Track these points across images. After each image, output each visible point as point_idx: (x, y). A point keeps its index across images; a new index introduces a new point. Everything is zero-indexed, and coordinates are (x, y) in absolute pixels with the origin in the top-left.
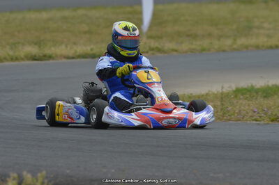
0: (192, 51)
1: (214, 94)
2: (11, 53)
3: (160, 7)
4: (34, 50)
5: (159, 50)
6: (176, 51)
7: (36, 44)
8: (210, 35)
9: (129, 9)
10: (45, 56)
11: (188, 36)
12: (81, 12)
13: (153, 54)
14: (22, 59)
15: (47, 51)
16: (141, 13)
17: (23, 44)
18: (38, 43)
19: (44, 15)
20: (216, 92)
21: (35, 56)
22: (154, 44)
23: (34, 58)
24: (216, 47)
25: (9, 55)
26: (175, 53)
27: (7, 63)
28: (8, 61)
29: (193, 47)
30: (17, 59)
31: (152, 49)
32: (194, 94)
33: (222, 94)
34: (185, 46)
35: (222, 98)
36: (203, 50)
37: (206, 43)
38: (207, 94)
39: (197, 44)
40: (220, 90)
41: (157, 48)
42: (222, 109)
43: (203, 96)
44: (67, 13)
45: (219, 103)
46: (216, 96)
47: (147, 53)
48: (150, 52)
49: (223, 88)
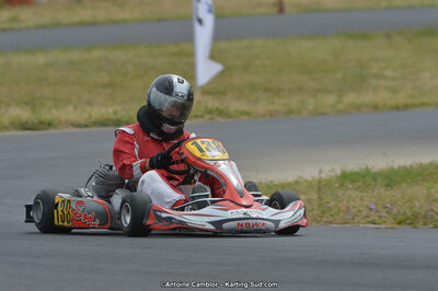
0: (273, 114)
1: (306, 181)
3: (223, 45)
4: (24, 114)
5: (221, 113)
6: (248, 114)
7: (27, 104)
8: (300, 89)
9: (173, 49)
10: (42, 123)
11: (266, 90)
12: (97, 53)
13: (212, 119)
14: (6, 128)
15: (46, 115)
16: (192, 55)
17: (8, 105)
18: (32, 103)
19: (41, 59)
20: (310, 179)
21: (26, 123)
22: (212, 103)
23: (25, 127)
24: (310, 107)
26: (245, 118)
29: (275, 107)
31: (210, 112)
32: (276, 182)
33: (319, 182)
34: (262, 107)
35: (320, 190)
36: (290, 112)
37: (294, 102)
38: (297, 182)
39: (279, 104)
40: (316, 175)
41: (218, 109)
42: (319, 206)
43: (289, 184)
44: (76, 55)
45: (315, 196)
46: (309, 185)
47: (202, 117)
48: (207, 116)
49: (321, 172)
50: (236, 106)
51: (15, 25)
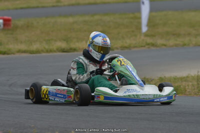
0: (176, 45)
1: (192, 76)
2: (47, 47)
3: (154, 14)
4: (63, 45)
5: (153, 45)
6: (165, 45)
7: (64, 40)
8: (189, 34)
9: (131, 15)
10: (71, 49)
11: (174, 35)
12: (97, 17)
13: (149, 48)
14: (55, 51)
15: (73, 46)
16: (140, 18)
17: (56, 41)
18: (67, 40)
19: (71, 20)
20: (193, 75)
21: (64, 49)
22: (149, 40)
23: (63, 51)
24: (194, 43)
25: (45, 48)
26: (164, 47)
27: (44, 54)
28: (44, 52)
29: (177, 42)
30: (51, 51)
31: (148, 44)
32: (178, 77)
33: (198, 76)
34: (172, 42)
35: (198, 80)
36: (184, 45)
37: (186, 40)
38: (187, 77)
39: (179, 41)
40: (196, 73)
41: (152, 43)
42: (198, 87)
43: (184, 78)
44: (87, 18)
45: (196, 83)
46: (193, 78)
47: (144, 46)
48: (147, 46)
49: (198, 72)
50: (160, 41)
51: (59, 4)
